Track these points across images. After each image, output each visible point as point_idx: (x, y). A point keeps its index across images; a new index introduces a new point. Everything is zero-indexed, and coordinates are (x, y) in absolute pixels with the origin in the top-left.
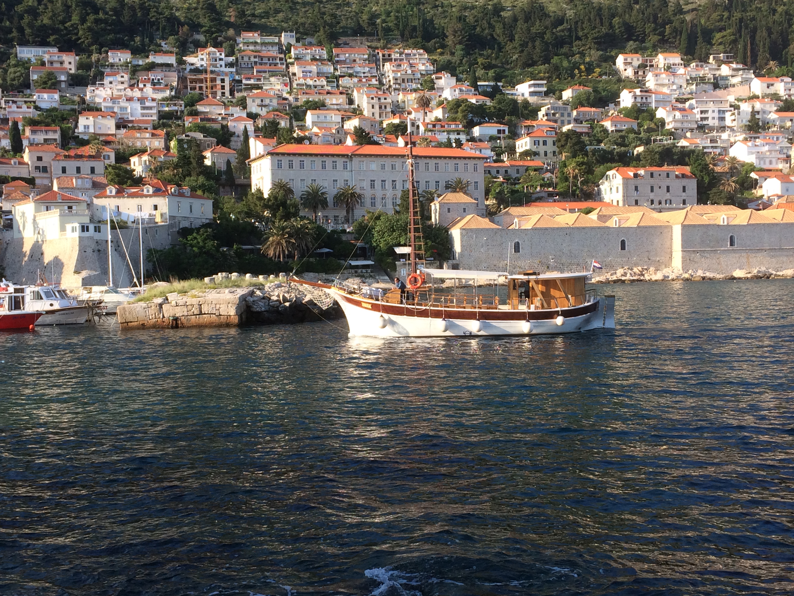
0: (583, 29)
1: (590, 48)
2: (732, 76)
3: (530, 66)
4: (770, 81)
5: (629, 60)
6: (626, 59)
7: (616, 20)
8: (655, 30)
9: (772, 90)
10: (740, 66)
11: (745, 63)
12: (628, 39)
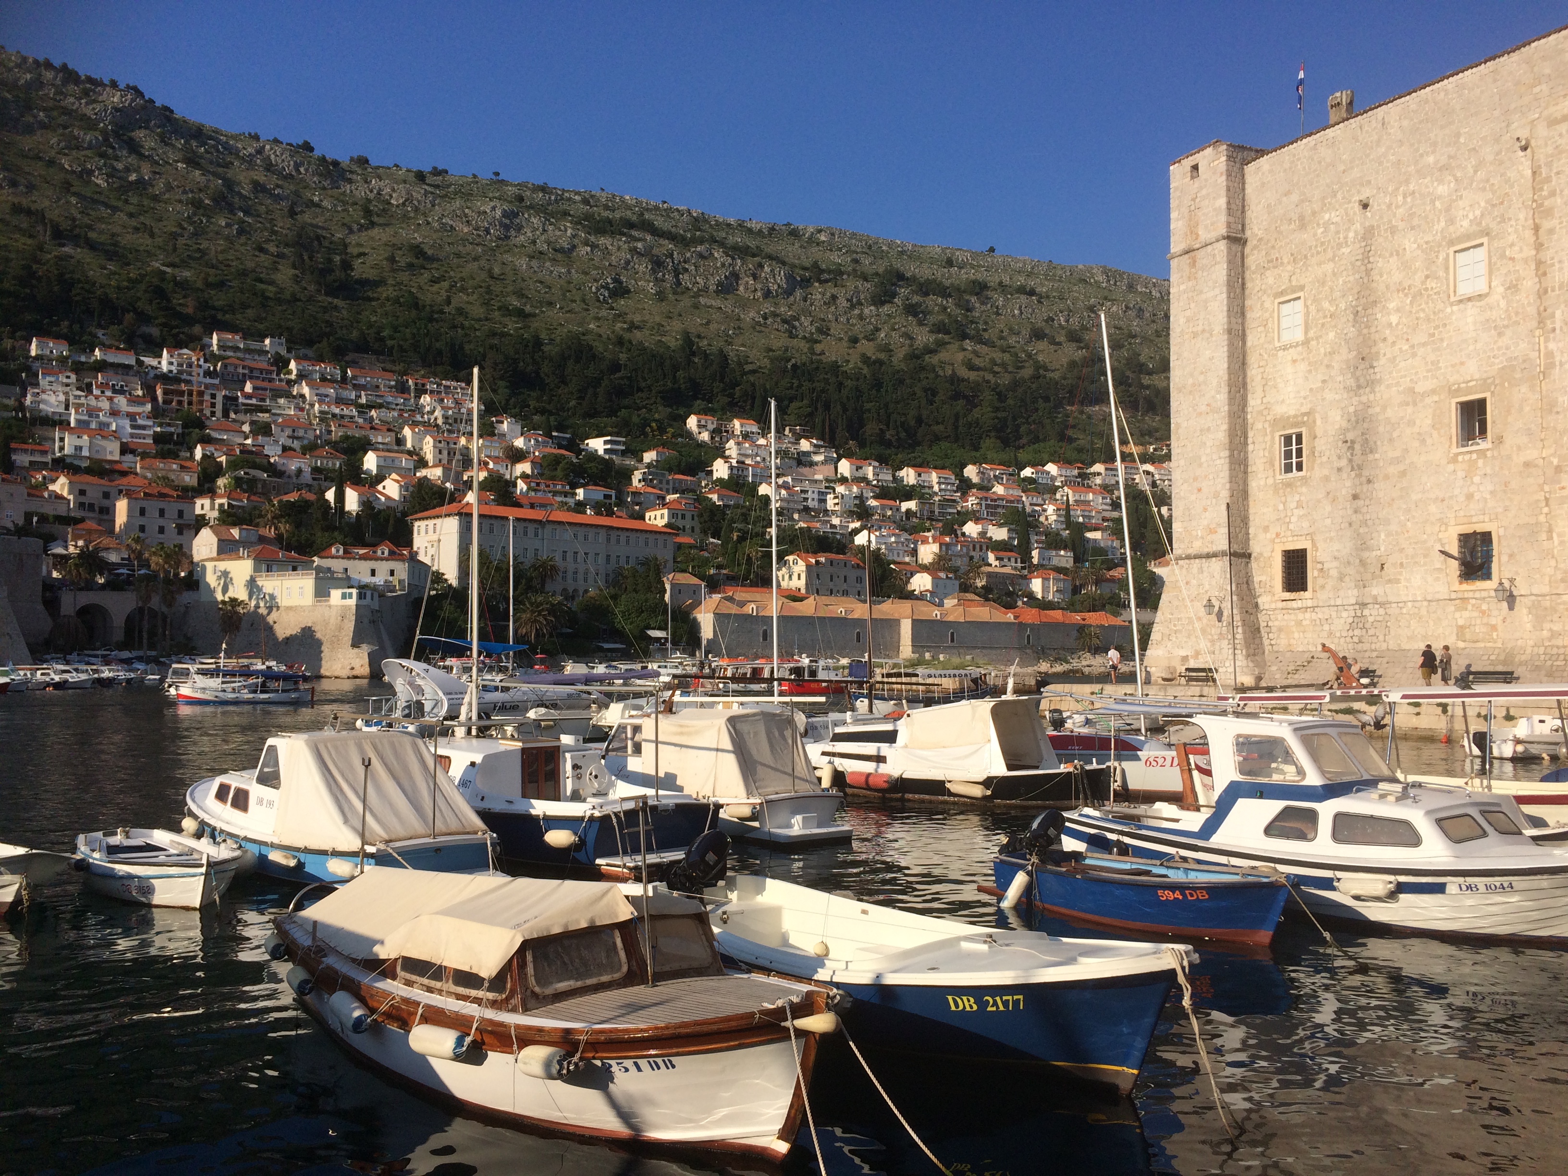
0: (645, 380)
1: (655, 403)
2: (815, 453)
3: (592, 416)
4: (859, 463)
5: (703, 423)
6: (699, 421)
7: (680, 374)
8: (724, 390)
9: (860, 474)
10: (821, 443)
11: (823, 439)
12: (695, 398)
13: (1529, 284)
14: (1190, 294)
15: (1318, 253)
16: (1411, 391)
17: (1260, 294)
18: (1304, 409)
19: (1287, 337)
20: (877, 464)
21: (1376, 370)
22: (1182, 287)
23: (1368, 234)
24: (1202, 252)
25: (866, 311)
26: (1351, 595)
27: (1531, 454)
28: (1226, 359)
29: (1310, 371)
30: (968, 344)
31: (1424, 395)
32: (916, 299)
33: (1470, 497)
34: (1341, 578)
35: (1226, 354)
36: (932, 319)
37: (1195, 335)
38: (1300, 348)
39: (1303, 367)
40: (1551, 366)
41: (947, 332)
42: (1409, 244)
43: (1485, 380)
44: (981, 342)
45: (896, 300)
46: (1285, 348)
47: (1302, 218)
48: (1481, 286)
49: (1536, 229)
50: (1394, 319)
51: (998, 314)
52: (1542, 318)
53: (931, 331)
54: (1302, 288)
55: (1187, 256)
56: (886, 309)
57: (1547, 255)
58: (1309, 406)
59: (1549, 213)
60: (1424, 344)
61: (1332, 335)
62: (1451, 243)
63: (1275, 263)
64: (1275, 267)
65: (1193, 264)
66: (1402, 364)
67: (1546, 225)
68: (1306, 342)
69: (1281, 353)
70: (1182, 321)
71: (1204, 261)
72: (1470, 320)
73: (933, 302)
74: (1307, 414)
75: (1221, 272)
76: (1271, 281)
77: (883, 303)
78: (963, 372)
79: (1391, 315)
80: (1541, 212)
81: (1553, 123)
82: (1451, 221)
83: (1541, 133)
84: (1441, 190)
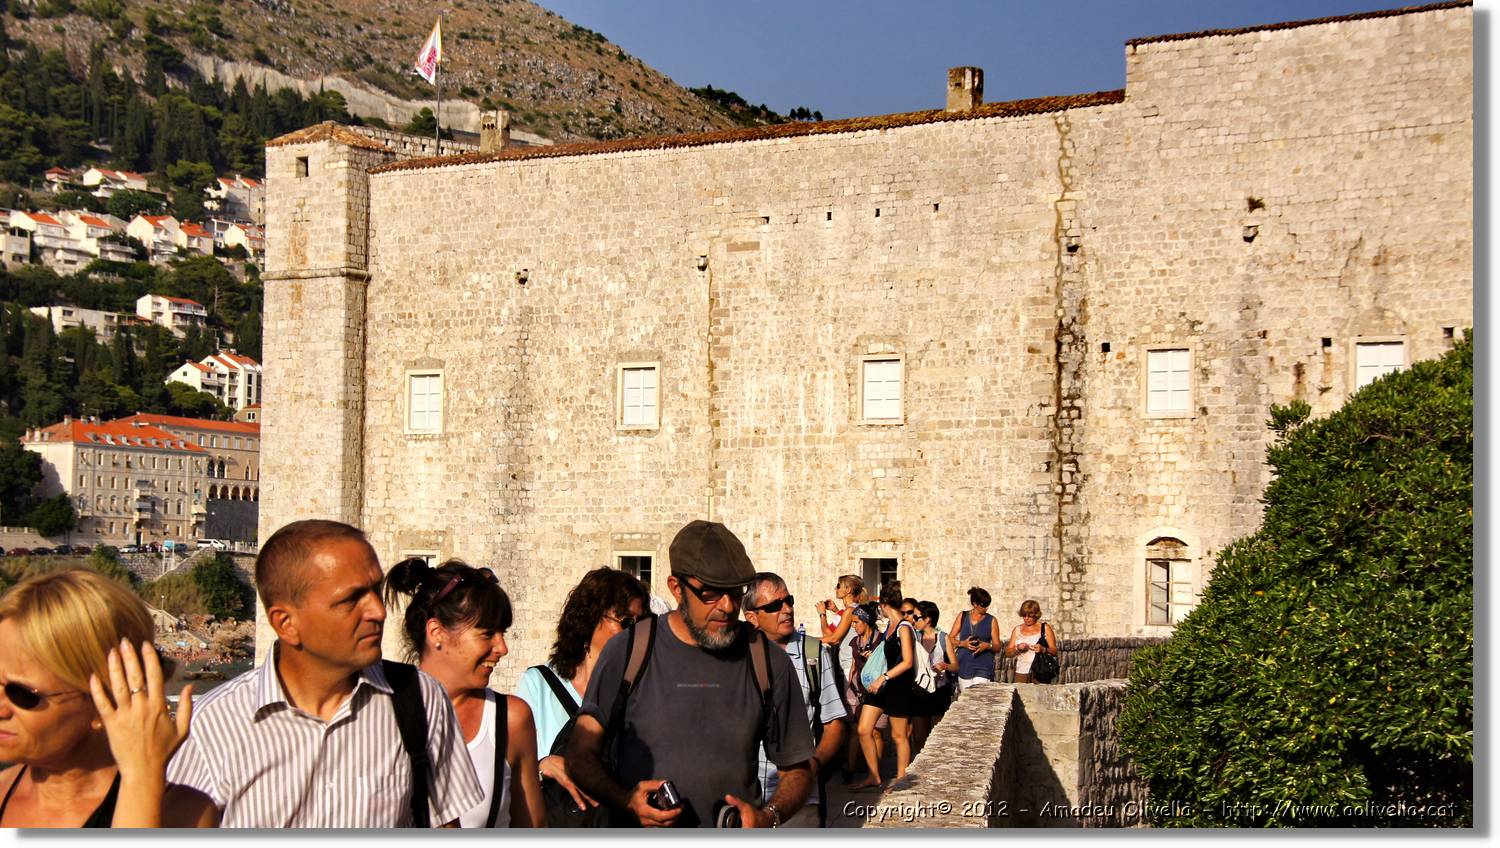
13: (701, 430)
14: (293, 338)
15: (463, 323)
16: (568, 529)
17: (386, 357)
18: (440, 526)
19: (419, 425)
21: (529, 494)
22: (282, 325)
23: (526, 315)
24: (310, 285)
28: (340, 442)
29: (448, 477)
35: (340, 436)
37: (298, 398)
38: (436, 443)
39: (439, 469)
42: (573, 342)
43: (651, 535)
46: (417, 439)
47: (444, 270)
48: (649, 420)
49: (712, 367)
50: (552, 434)
52: (714, 474)
54: (441, 364)
55: (288, 282)
57: (721, 402)
58: (445, 523)
59: (724, 352)
60: (586, 475)
61: (477, 436)
62: (621, 357)
63: (407, 320)
64: (408, 326)
65: (298, 296)
66: (559, 495)
67: (722, 365)
68: (445, 437)
69: (411, 444)
70: (280, 372)
71: (314, 298)
72: (638, 457)
74: (443, 533)
75: (336, 320)
76: (401, 343)
79: (549, 428)
80: (717, 349)
81: (733, 247)
82: (621, 330)
83: (720, 256)
84: (611, 287)
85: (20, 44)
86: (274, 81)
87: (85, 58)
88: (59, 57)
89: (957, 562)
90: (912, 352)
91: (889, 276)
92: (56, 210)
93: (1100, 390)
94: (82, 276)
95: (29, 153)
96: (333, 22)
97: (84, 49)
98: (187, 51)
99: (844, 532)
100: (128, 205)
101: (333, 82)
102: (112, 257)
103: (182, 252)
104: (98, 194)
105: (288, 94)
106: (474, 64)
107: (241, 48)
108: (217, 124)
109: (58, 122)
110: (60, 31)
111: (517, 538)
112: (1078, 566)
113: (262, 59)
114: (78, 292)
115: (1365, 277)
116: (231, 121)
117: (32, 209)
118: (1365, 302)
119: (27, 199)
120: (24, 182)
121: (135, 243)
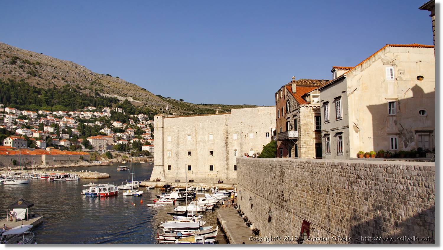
4: (11, 109)
9: (12, 111)
13: (195, 141)
14: (157, 133)
15: (173, 132)
16: (183, 149)
17: (165, 135)
19: (168, 141)
20: (16, 109)
21: (179, 146)
23: (179, 131)
24: (159, 128)
25: (8, 66)
26: (176, 171)
27: (195, 158)
29: (172, 145)
30: (37, 78)
31: (185, 150)
32: (22, 64)
33: (189, 162)
34: (175, 169)
35: (161, 141)
36: (27, 70)
40: (197, 149)
41: (31, 74)
42: (183, 133)
43: (191, 150)
44: (40, 77)
45: (17, 64)
46: (169, 142)
47: (171, 127)
48: (190, 140)
50: (181, 141)
51: (44, 70)
52: (196, 144)
53: (27, 73)
54: (171, 135)
56: (14, 66)
57: (197, 138)
58: (171, 149)
59: (197, 134)
60: (184, 145)
61: (174, 141)
62: (188, 134)
63: (167, 131)
65: (157, 129)
66: (182, 146)
67: (197, 135)
68: (171, 142)
72: (189, 143)
73: (27, 65)
75: (161, 131)
76: (167, 133)
77: (13, 64)
78: (36, 86)
79: (181, 140)
80: (196, 134)
81: (197, 125)
82: (187, 132)
83: (196, 126)
84: (186, 128)
85: (81, 93)
86: (109, 96)
87: (88, 94)
88: (86, 94)
89: (218, 151)
90: (214, 134)
91: (211, 128)
92: (86, 112)
93: (229, 137)
94: (89, 119)
95: (83, 105)
96: (115, 89)
97: (88, 93)
98: (99, 93)
99: (208, 149)
100: (94, 111)
101: (116, 96)
102: (92, 117)
103: (100, 116)
104: (90, 110)
105: (111, 97)
106: (132, 93)
107: (105, 92)
108: (103, 101)
109: (86, 102)
110: (85, 91)
111: (178, 150)
112: (228, 151)
113: (108, 93)
114: (89, 121)
115: (250, 128)
116: (105, 101)
117: (83, 112)
118: (250, 130)
119: (83, 111)
120: (82, 109)
121: (95, 115)
